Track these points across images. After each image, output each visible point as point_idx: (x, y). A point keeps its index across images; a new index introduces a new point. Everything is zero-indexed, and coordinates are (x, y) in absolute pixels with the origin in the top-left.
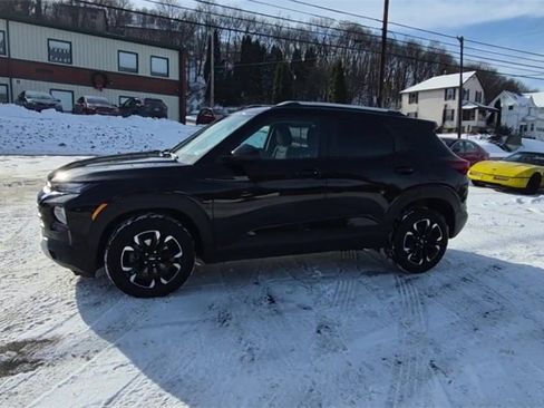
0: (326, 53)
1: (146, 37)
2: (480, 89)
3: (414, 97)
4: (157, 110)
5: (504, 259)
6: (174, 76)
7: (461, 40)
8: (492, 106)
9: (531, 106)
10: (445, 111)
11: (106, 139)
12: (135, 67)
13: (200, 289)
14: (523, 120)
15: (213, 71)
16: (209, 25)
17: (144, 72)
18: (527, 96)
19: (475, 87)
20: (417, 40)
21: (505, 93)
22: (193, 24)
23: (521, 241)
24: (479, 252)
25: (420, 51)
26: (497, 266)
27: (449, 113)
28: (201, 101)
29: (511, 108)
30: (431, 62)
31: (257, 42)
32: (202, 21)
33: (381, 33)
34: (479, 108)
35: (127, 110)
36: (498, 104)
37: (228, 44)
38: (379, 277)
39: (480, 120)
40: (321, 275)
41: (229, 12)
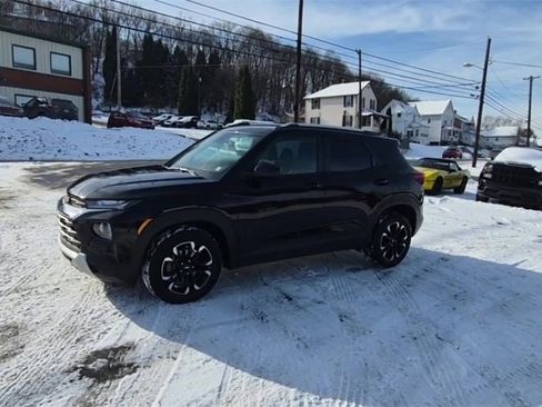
0: (230, 57)
1: (33, 28)
2: (374, 98)
3: (316, 103)
4: (66, 111)
5: (447, 252)
6: (77, 74)
7: (360, 53)
8: (384, 113)
9: (415, 114)
10: (344, 117)
11: (13, 143)
12: (32, 63)
13: (221, 292)
14: (410, 127)
15: (119, 71)
16: (106, 22)
17: (43, 69)
18: (412, 105)
19: (370, 96)
20: (314, 49)
21: (394, 101)
22: (89, 19)
23: (451, 236)
24: (425, 247)
25: (316, 59)
26: (444, 259)
27: (348, 119)
28: (101, 100)
29: (399, 115)
30: (328, 70)
31: (160, 41)
32: (97, 17)
33: (295, 45)
34: (374, 115)
35: (33, 111)
36: (389, 112)
37: (127, 41)
38: (362, 273)
39: (375, 125)
40: (314, 274)
41: (127, 9)
